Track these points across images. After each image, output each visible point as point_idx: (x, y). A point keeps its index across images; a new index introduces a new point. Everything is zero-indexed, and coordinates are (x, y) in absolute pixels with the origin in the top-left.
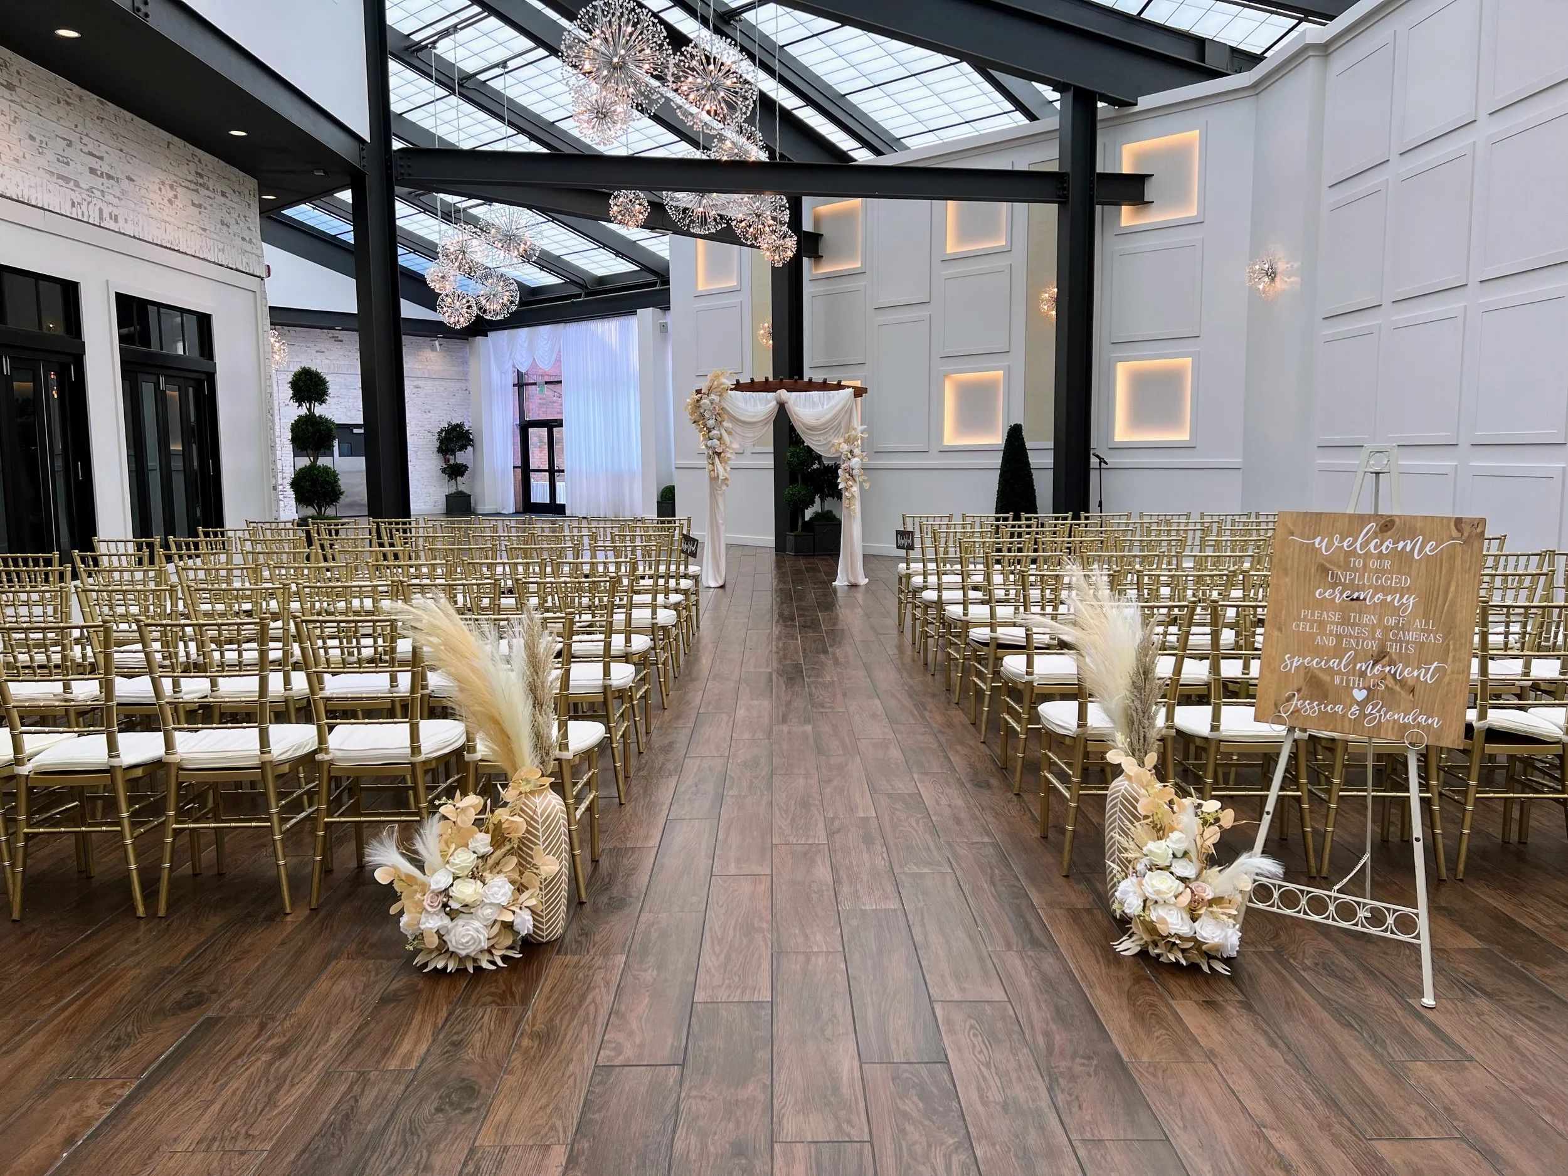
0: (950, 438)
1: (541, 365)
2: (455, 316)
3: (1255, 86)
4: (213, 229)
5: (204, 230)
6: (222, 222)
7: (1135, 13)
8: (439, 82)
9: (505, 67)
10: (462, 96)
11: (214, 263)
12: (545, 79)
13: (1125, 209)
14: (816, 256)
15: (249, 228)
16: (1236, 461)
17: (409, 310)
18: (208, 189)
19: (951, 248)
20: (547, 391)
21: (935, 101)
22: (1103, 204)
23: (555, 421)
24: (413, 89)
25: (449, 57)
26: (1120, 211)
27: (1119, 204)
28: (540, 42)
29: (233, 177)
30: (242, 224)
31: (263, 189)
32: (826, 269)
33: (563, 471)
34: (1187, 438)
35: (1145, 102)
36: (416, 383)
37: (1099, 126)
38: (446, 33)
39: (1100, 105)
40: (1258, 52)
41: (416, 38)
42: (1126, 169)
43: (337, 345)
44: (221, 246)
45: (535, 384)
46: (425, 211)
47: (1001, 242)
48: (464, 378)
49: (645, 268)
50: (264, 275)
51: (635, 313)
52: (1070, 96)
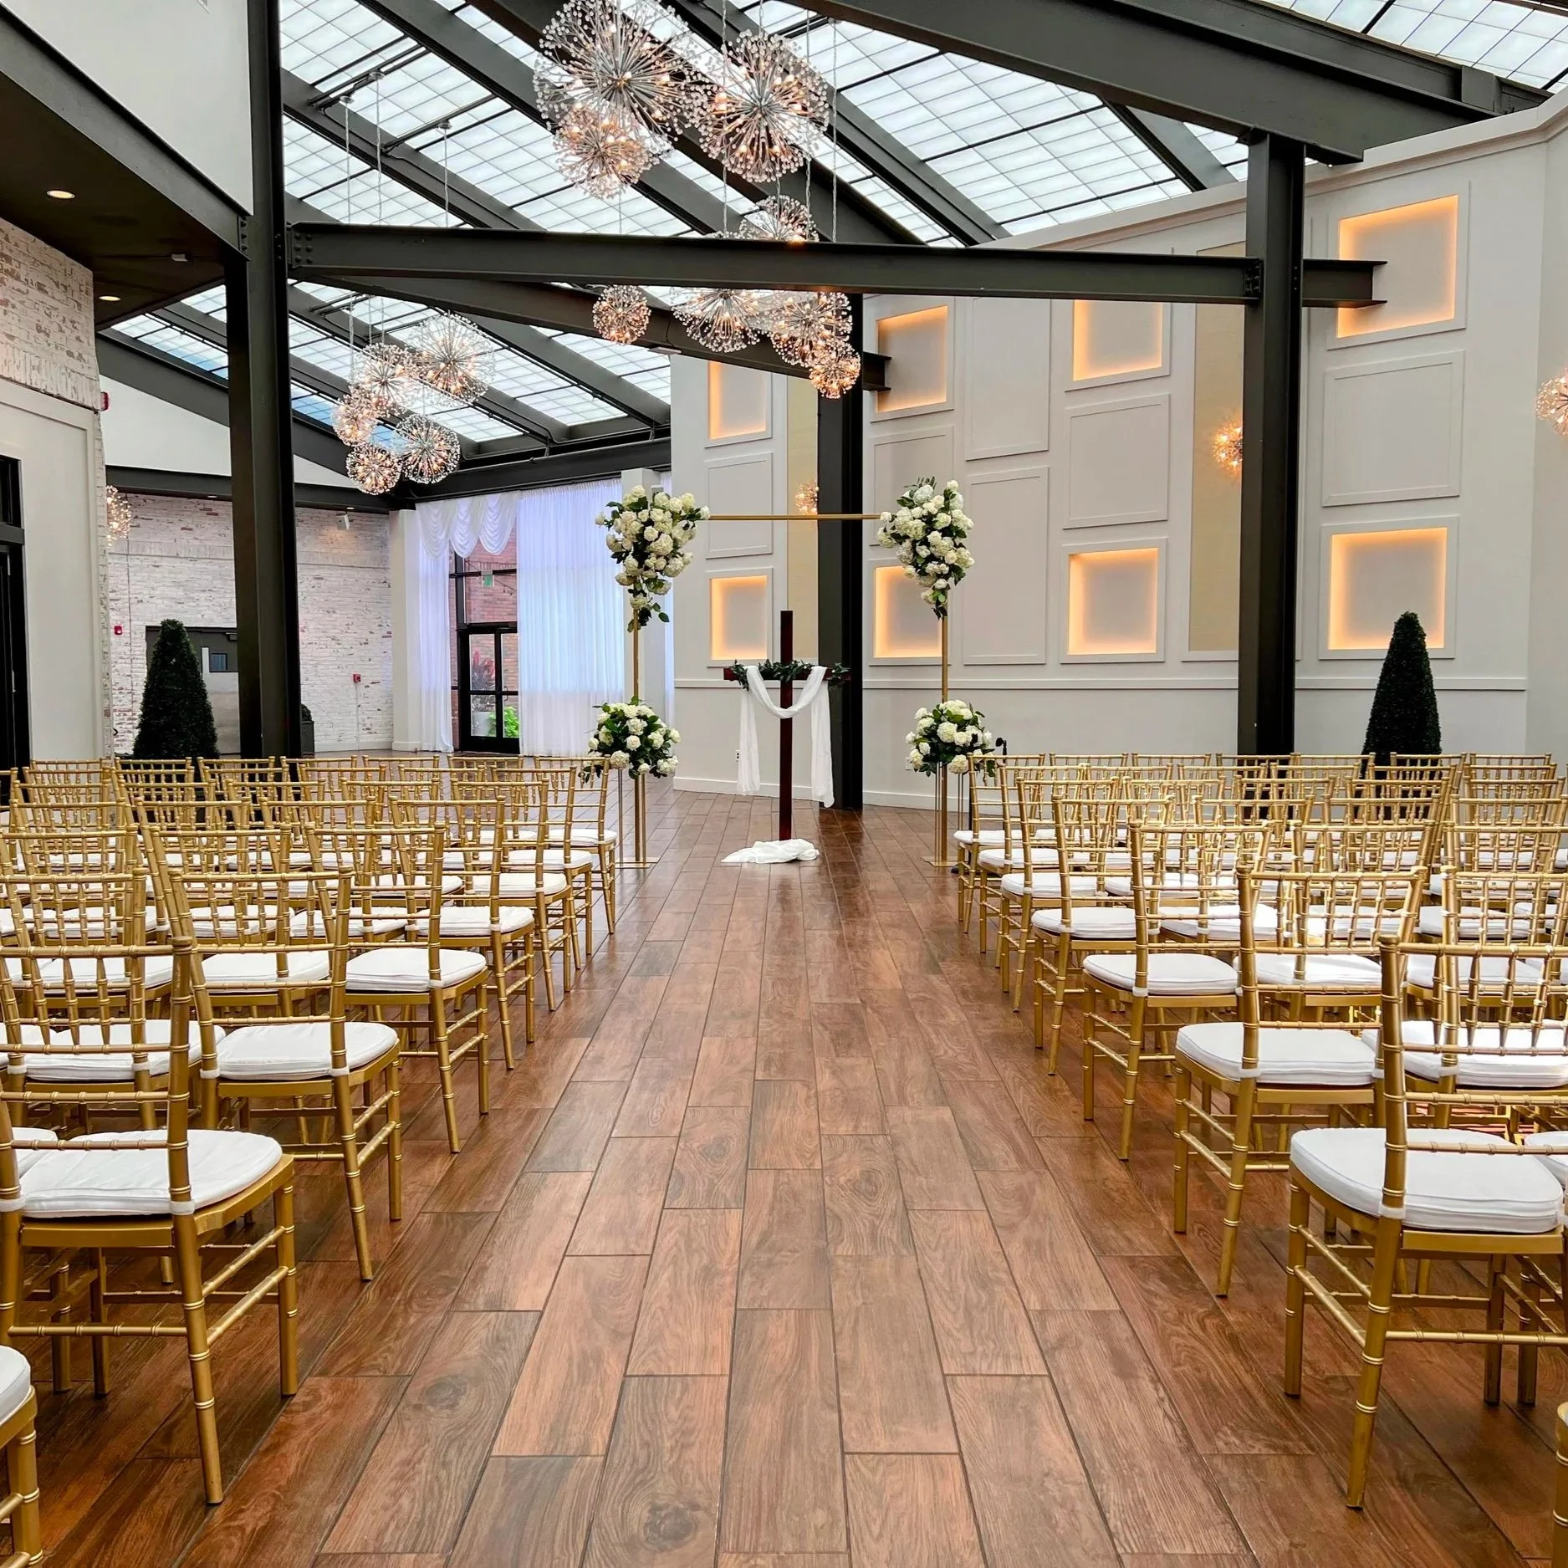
0: (1077, 645)
1: (489, 548)
2: (372, 479)
3: (1545, 128)
4: (23, 336)
5: (11, 337)
6: (39, 330)
7: (1359, 31)
8: (355, 151)
9: (446, 127)
10: (387, 171)
11: (25, 385)
12: (502, 146)
13: (1343, 312)
14: (881, 389)
15: (78, 339)
16: (1517, 679)
17: (306, 471)
18: (18, 278)
19: (1082, 373)
20: (495, 584)
21: (1055, 167)
22: (1309, 304)
23: (505, 624)
24: (320, 164)
25: (370, 116)
26: (1336, 315)
27: (1333, 305)
28: (497, 90)
29: (56, 266)
30: (68, 332)
31: (101, 284)
32: (895, 406)
33: (516, 693)
34: (1441, 646)
35: (1373, 157)
36: (317, 572)
37: (1307, 192)
38: (364, 80)
39: (1308, 161)
40: (1539, 84)
41: (323, 88)
42: (1345, 254)
43: (209, 520)
44: (36, 362)
45: (478, 574)
46: (334, 335)
47: (1155, 364)
48: (382, 565)
49: (633, 413)
50: (99, 406)
51: (618, 475)
52: (1265, 148)
